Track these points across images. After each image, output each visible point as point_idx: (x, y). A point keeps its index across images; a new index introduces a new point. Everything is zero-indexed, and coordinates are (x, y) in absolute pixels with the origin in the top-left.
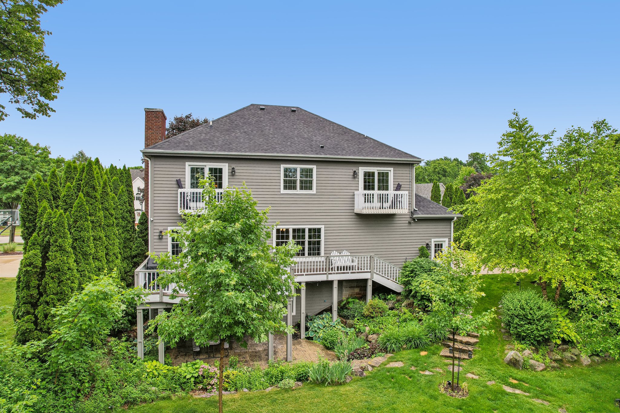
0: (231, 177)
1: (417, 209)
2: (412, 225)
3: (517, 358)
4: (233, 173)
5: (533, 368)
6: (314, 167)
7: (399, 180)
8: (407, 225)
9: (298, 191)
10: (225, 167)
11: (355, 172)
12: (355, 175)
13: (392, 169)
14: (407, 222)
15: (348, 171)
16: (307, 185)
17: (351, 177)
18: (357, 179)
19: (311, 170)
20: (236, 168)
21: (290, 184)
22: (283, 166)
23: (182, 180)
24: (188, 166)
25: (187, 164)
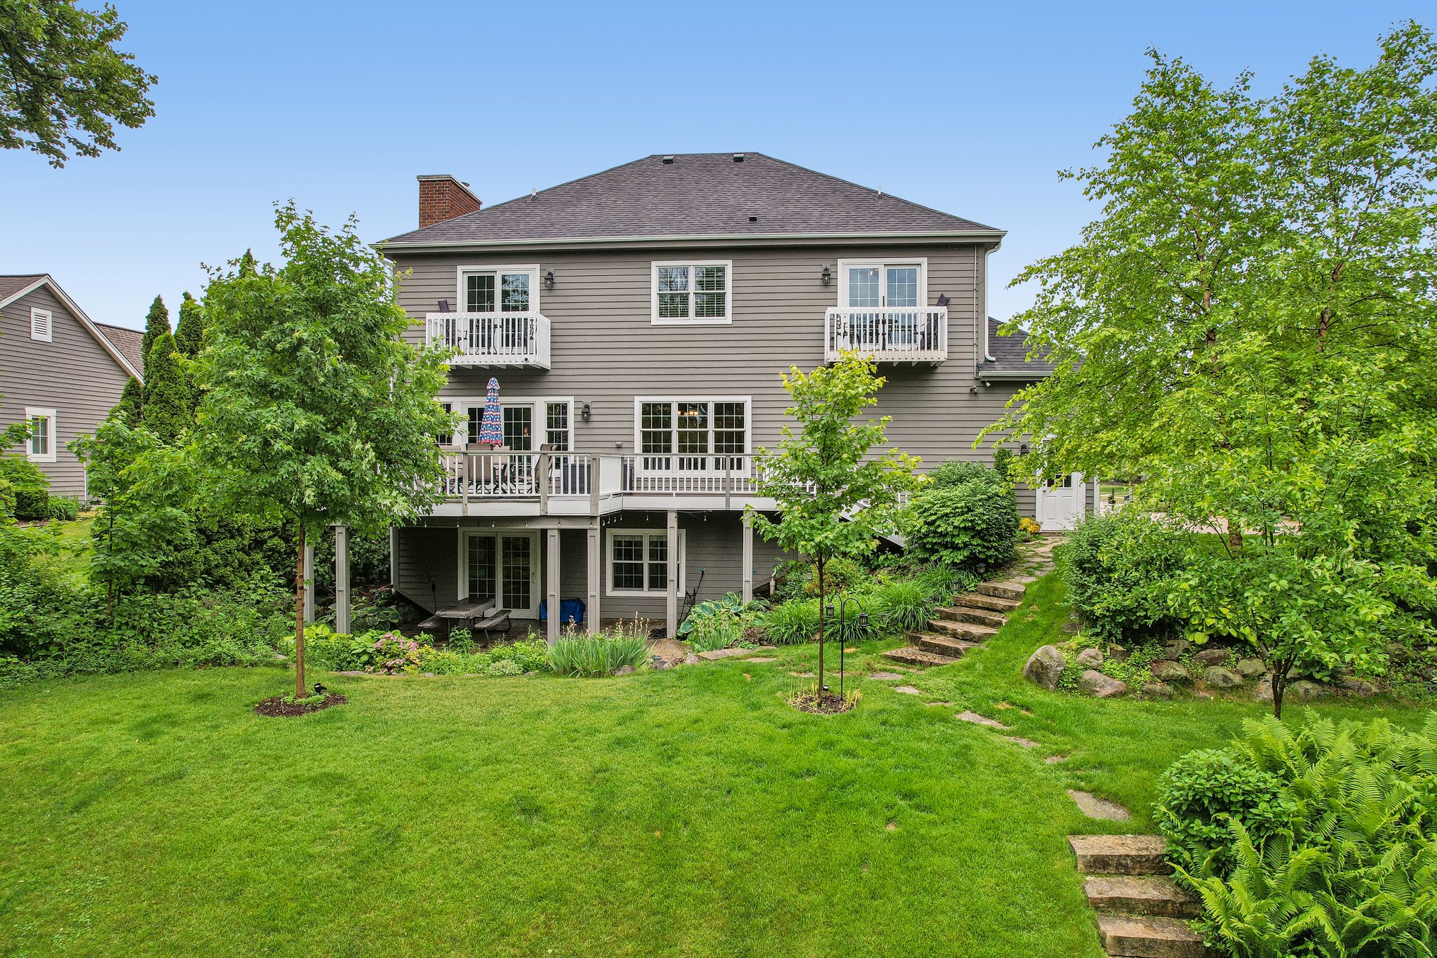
0: (547, 293)
1: (994, 359)
2: (981, 397)
3: (1046, 661)
4: (549, 282)
5: (1088, 690)
6: (728, 264)
7: (944, 287)
8: (966, 397)
9: (692, 319)
10: (532, 274)
11: (826, 270)
12: (828, 279)
13: (924, 261)
14: (968, 390)
15: (811, 268)
16: (713, 306)
17: (819, 282)
18: (831, 289)
19: (721, 270)
20: (556, 274)
21: (673, 305)
22: (656, 266)
23: (449, 301)
24: (461, 274)
25: (460, 269)
